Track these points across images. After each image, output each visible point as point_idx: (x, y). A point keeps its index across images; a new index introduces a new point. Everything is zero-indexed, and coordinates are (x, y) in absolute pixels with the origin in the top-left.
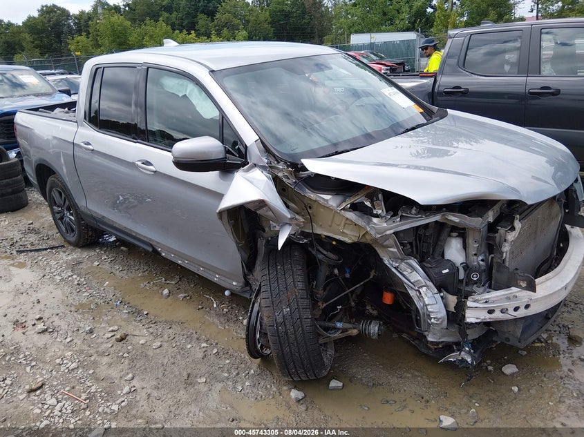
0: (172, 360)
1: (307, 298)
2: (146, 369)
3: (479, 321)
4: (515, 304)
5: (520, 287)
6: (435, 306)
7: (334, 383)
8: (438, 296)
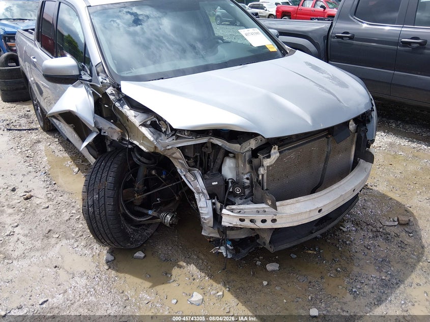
0: (47, 219)
1: (113, 190)
2: (28, 222)
3: (232, 225)
4: (263, 217)
5: (267, 204)
6: (205, 209)
7: (140, 254)
8: (210, 202)
